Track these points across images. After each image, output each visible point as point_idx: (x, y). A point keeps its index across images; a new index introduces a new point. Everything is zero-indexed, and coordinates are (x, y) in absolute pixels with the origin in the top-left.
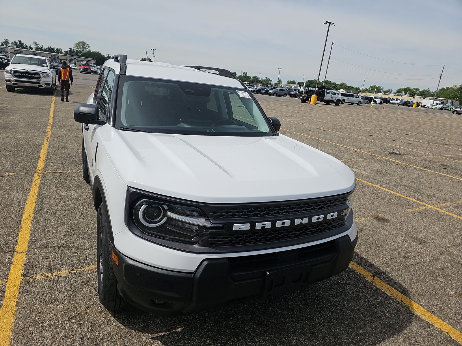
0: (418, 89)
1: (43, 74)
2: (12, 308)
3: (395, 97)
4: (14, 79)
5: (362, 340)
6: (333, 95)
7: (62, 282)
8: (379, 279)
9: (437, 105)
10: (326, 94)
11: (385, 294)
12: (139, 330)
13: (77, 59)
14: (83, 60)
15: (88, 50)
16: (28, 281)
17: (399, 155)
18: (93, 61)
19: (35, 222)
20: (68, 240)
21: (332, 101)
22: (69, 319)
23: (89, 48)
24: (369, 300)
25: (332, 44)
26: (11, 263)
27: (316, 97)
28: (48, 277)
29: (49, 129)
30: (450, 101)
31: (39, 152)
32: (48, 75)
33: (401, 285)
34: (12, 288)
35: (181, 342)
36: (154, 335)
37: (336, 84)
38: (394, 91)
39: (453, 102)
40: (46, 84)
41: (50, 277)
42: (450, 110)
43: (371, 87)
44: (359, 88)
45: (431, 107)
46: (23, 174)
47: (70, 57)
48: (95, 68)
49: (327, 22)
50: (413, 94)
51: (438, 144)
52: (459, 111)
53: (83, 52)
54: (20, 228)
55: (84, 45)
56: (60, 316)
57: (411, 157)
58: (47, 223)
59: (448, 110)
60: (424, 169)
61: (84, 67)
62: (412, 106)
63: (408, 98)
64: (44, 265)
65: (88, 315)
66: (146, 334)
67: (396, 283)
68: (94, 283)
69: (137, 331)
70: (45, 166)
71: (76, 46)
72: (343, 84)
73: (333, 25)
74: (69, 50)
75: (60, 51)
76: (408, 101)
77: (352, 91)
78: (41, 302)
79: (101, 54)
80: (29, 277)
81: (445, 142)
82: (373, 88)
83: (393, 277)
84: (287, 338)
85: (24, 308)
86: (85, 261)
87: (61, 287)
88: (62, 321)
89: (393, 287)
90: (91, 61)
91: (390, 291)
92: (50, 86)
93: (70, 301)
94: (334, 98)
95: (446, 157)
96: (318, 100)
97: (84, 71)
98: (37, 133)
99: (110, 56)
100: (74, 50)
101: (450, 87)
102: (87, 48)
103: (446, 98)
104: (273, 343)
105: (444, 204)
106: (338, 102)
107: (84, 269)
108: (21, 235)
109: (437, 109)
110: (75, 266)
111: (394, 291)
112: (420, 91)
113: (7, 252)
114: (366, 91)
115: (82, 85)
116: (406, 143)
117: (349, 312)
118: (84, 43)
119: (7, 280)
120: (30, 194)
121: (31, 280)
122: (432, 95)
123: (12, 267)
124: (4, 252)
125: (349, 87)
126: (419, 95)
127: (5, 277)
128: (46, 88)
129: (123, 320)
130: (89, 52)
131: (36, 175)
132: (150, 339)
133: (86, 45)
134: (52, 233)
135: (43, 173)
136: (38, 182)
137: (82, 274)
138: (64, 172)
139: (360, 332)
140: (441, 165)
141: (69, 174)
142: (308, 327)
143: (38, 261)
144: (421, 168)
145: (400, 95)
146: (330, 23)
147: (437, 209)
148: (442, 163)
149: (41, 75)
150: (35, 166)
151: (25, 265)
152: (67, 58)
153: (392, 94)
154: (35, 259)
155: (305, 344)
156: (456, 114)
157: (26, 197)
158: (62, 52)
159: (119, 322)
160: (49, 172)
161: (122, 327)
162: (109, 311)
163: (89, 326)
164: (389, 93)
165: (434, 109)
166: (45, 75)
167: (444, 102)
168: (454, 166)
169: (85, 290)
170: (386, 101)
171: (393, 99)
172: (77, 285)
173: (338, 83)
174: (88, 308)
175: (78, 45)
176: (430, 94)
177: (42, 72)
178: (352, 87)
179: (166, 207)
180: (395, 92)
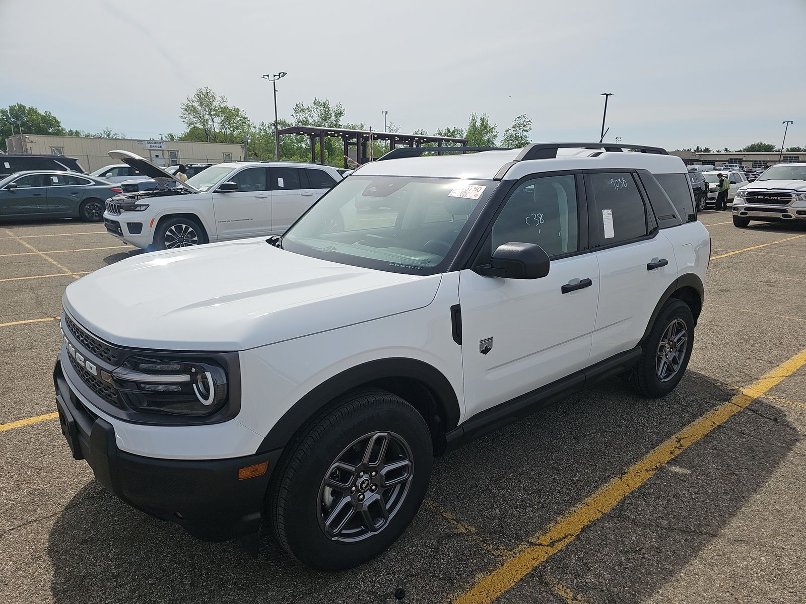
1: (797, 195)
4: (746, 205)
40: (799, 212)
149: (794, 196)
166: (802, 195)
177: (798, 190)
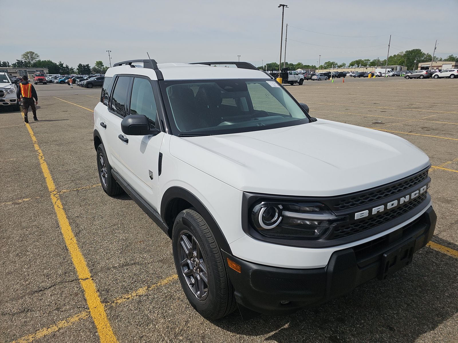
0: (368, 60)
1: (6, 91)
2: (112, 338)
3: (349, 70)
5: (453, 302)
6: (296, 76)
7: (146, 301)
8: (434, 243)
9: (389, 73)
10: (289, 75)
11: (446, 255)
12: (249, 334)
13: (27, 70)
14: (35, 70)
15: (37, 60)
16: (111, 307)
17: (382, 123)
18: (46, 71)
19: (82, 246)
20: (126, 257)
21: (296, 82)
22: (175, 337)
23: (38, 58)
24: (436, 263)
25: (287, 26)
26: (83, 292)
27: (280, 79)
28: (128, 298)
29: (37, 147)
30: (398, 68)
31: (41, 172)
32: (12, 91)
33: (455, 244)
34: (99, 317)
35: (296, 338)
36: (267, 336)
37: (293, 65)
38: (347, 64)
39: (401, 68)
40: (11, 101)
41: (131, 298)
42: (401, 75)
43: (326, 63)
44: (315, 66)
45: (384, 76)
46: (38, 197)
47: (20, 69)
48: (50, 77)
49: (281, 5)
50: (364, 65)
51: (409, 108)
52: (411, 76)
53: (32, 62)
54: (69, 254)
55: (32, 55)
56: (164, 336)
57: (394, 124)
58: (94, 244)
59: (399, 76)
60: (410, 134)
61: (39, 78)
62: (368, 76)
63: (361, 70)
64: (118, 288)
65: (192, 329)
66: (258, 337)
67: (450, 243)
68: (178, 295)
69: (248, 335)
70: (56, 186)
71: (24, 57)
72: (299, 64)
73: (287, 7)
74: (17, 62)
75: (7, 64)
76: (363, 73)
77: (310, 70)
78: (137, 326)
79: (52, 62)
80: (109, 302)
81: (414, 106)
82: (328, 64)
83: (444, 238)
84: (388, 314)
85: (123, 335)
86: (156, 276)
87: (148, 306)
88: (170, 341)
89: (450, 247)
90: (43, 71)
91: (448, 251)
92: (16, 102)
93: (165, 319)
94: (297, 78)
95: (422, 119)
96: (283, 82)
97: (39, 82)
98: (26, 153)
99: (62, 63)
100: (23, 62)
101: (396, 54)
102: (36, 58)
103: (394, 65)
104: (378, 321)
105: (446, 163)
106: (301, 82)
107: (159, 284)
108: (75, 261)
109: (390, 76)
110: (149, 282)
111: (452, 251)
112: (371, 61)
113: (71, 281)
114: (321, 68)
115: (44, 96)
116: (381, 112)
117: (426, 278)
118: (32, 53)
119: (89, 311)
120: (58, 217)
121: (114, 305)
122: (381, 63)
123: (86, 296)
124: (68, 282)
125: (305, 66)
126: (370, 66)
127: (85, 307)
128: (11, 105)
129: (228, 327)
130: (39, 61)
131: (52, 196)
132: (264, 340)
133: (34, 55)
134: (107, 254)
135: (59, 193)
136: (59, 203)
137: (161, 289)
138: (79, 189)
139: (446, 295)
140: (423, 127)
141: (86, 190)
142: (399, 299)
143: (109, 284)
144: (407, 133)
145: (353, 68)
146: (283, 6)
147: (444, 169)
148: (423, 126)
149: (4, 92)
150: (46, 188)
151: (98, 291)
152: (17, 71)
153: (346, 67)
154: (105, 283)
155: (407, 315)
156: (408, 79)
157: (57, 221)
158: (10, 65)
159: (225, 330)
160: (64, 191)
161: (231, 334)
162: (209, 321)
163: (199, 340)
164: (343, 67)
165: (387, 77)
166: (8, 91)
167: (393, 69)
168: (434, 127)
169: (175, 305)
170: (342, 75)
171: (348, 72)
172: (162, 301)
173: (295, 63)
174: (187, 322)
175: (26, 55)
176: (380, 64)
177: (5, 89)
178: (309, 66)
179: (281, 207)
180: (349, 65)
